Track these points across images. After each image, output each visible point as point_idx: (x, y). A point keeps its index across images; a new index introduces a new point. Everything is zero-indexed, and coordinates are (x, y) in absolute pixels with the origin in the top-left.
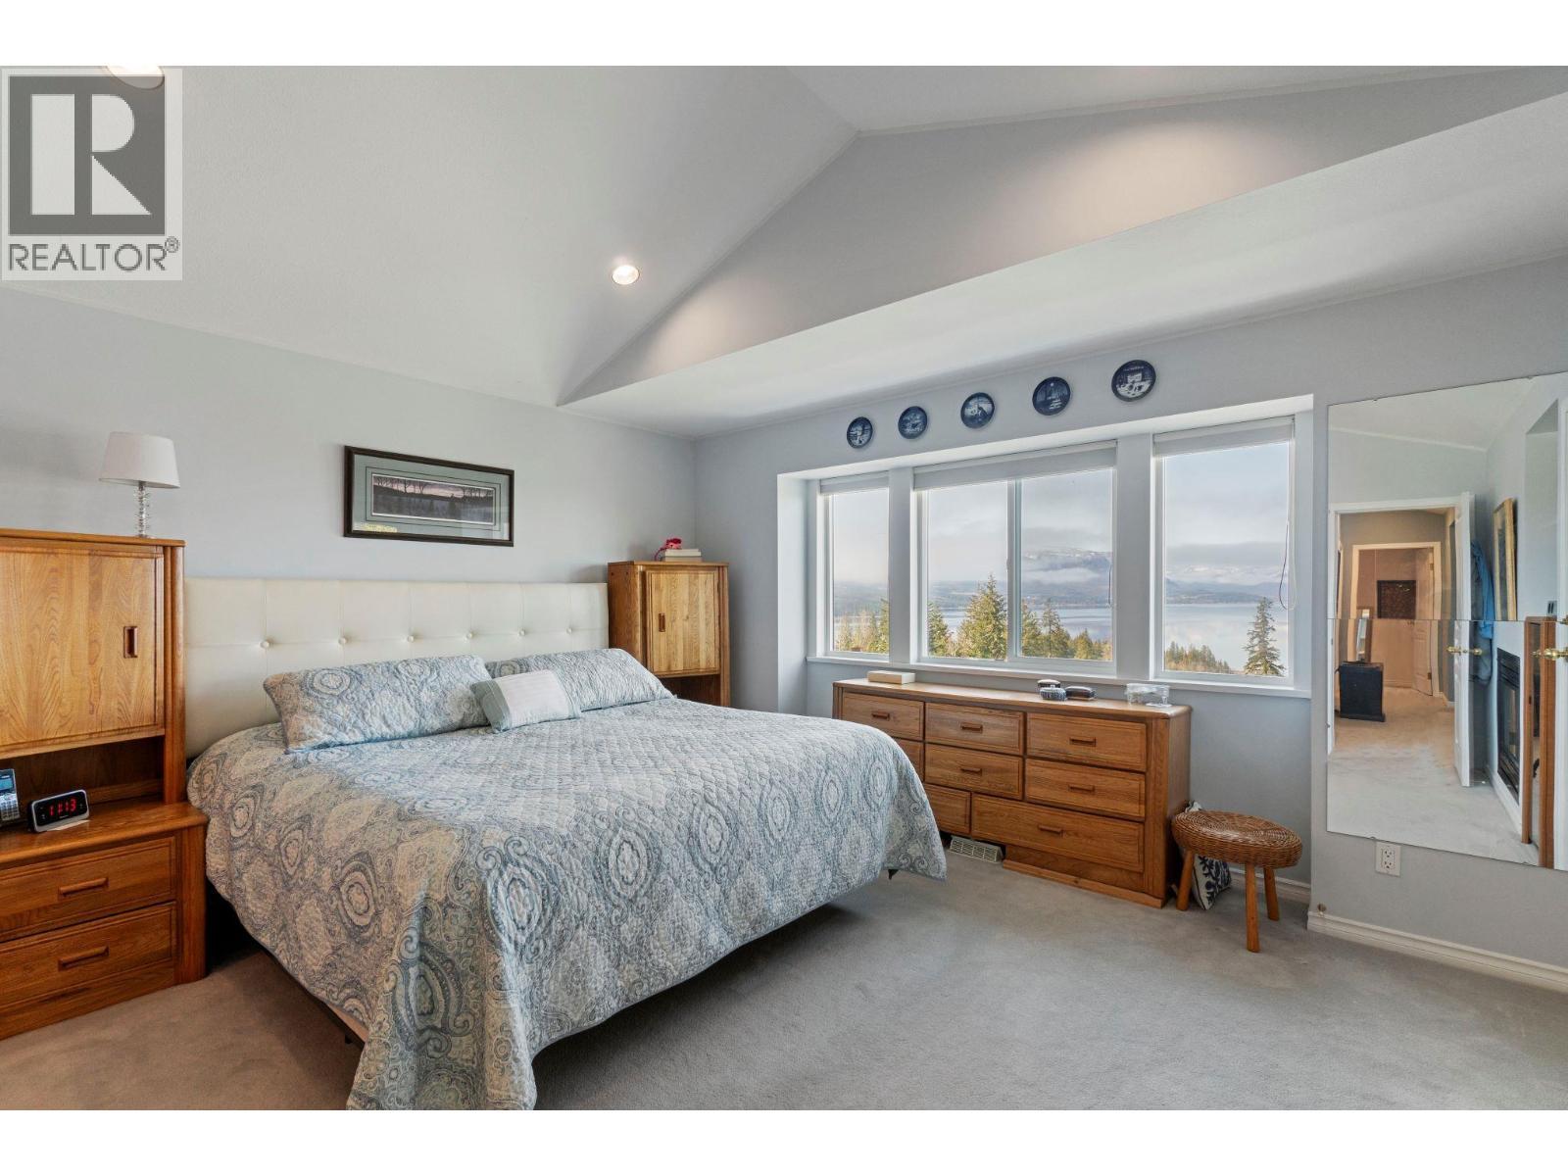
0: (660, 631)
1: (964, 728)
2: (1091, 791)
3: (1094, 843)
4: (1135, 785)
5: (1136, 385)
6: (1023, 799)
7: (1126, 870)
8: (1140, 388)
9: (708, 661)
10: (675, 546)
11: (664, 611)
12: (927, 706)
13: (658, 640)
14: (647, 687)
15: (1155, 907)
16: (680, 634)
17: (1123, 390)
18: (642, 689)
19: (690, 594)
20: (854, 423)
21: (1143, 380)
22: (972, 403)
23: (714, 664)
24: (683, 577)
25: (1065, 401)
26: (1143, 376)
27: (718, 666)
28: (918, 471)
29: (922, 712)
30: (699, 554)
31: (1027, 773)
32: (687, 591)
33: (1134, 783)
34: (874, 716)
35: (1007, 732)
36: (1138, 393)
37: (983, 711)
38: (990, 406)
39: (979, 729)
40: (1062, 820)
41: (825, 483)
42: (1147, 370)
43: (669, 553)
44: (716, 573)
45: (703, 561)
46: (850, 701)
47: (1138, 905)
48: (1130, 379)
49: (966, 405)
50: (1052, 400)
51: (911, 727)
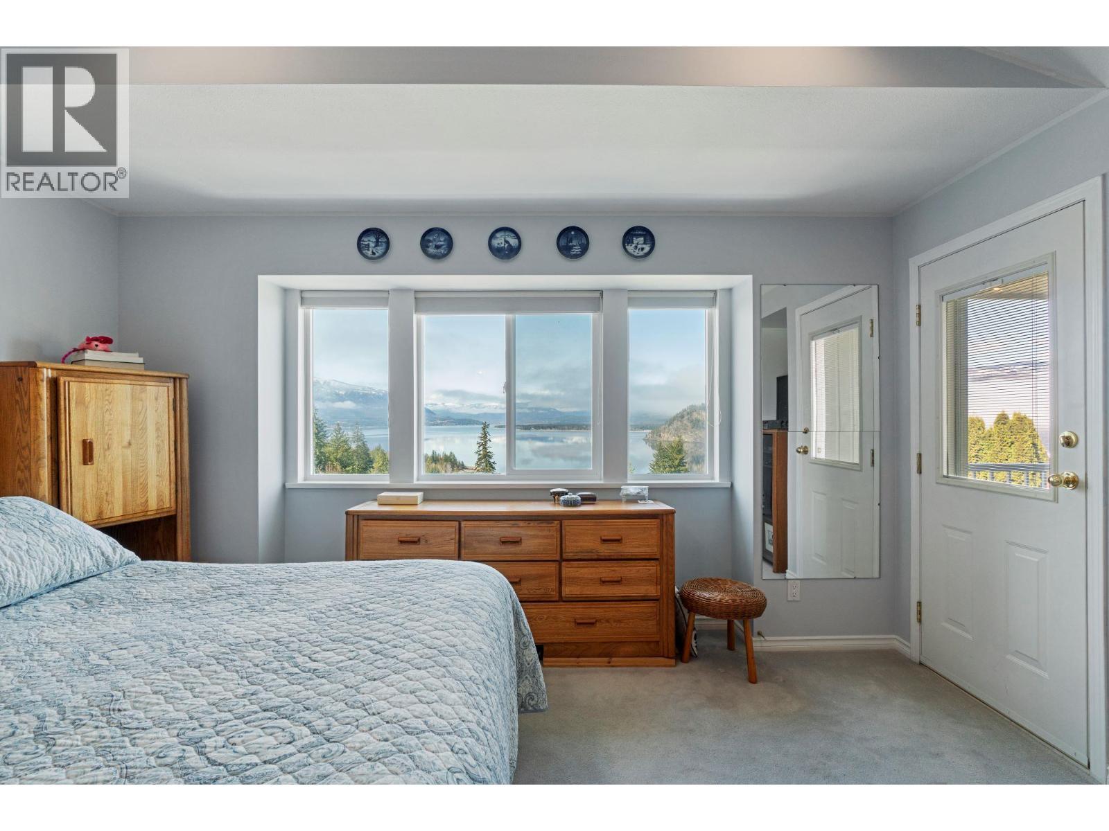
0: (85, 463)
1: (504, 543)
2: (618, 582)
3: (622, 625)
4: (653, 570)
5: (639, 246)
6: (561, 599)
7: (647, 642)
8: (643, 249)
9: (160, 498)
10: (101, 346)
11: (91, 436)
12: (462, 525)
13: (80, 477)
14: (96, 553)
15: (671, 666)
16: (118, 465)
17: (630, 248)
18: (88, 558)
19: (133, 412)
20: (367, 232)
21: (645, 243)
22: (498, 235)
23: (168, 503)
24: (122, 389)
25: (585, 248)
26: (645, 240)
27: (173, 504)
28: (420, 295)
29: (457, 531)
30: (141, 360)
31: (563, 576)
32: (129, 408)
33: (652, 569)
34: (401, 542)
35: (546, 541)
36: (641, 253)
37: (521, 524)
38: (517, 241)
39: (517, 542)
40: (594, 612)
41: (305, 295)
42: (649, 236)
43: (89, 355)
44: (171, 385)
45: (146, 369)
46: (368, 529)
47: (660, 669)
48: (635, 241)
49: (492, 236)
50: (573, 246)
51: (446, 548)
